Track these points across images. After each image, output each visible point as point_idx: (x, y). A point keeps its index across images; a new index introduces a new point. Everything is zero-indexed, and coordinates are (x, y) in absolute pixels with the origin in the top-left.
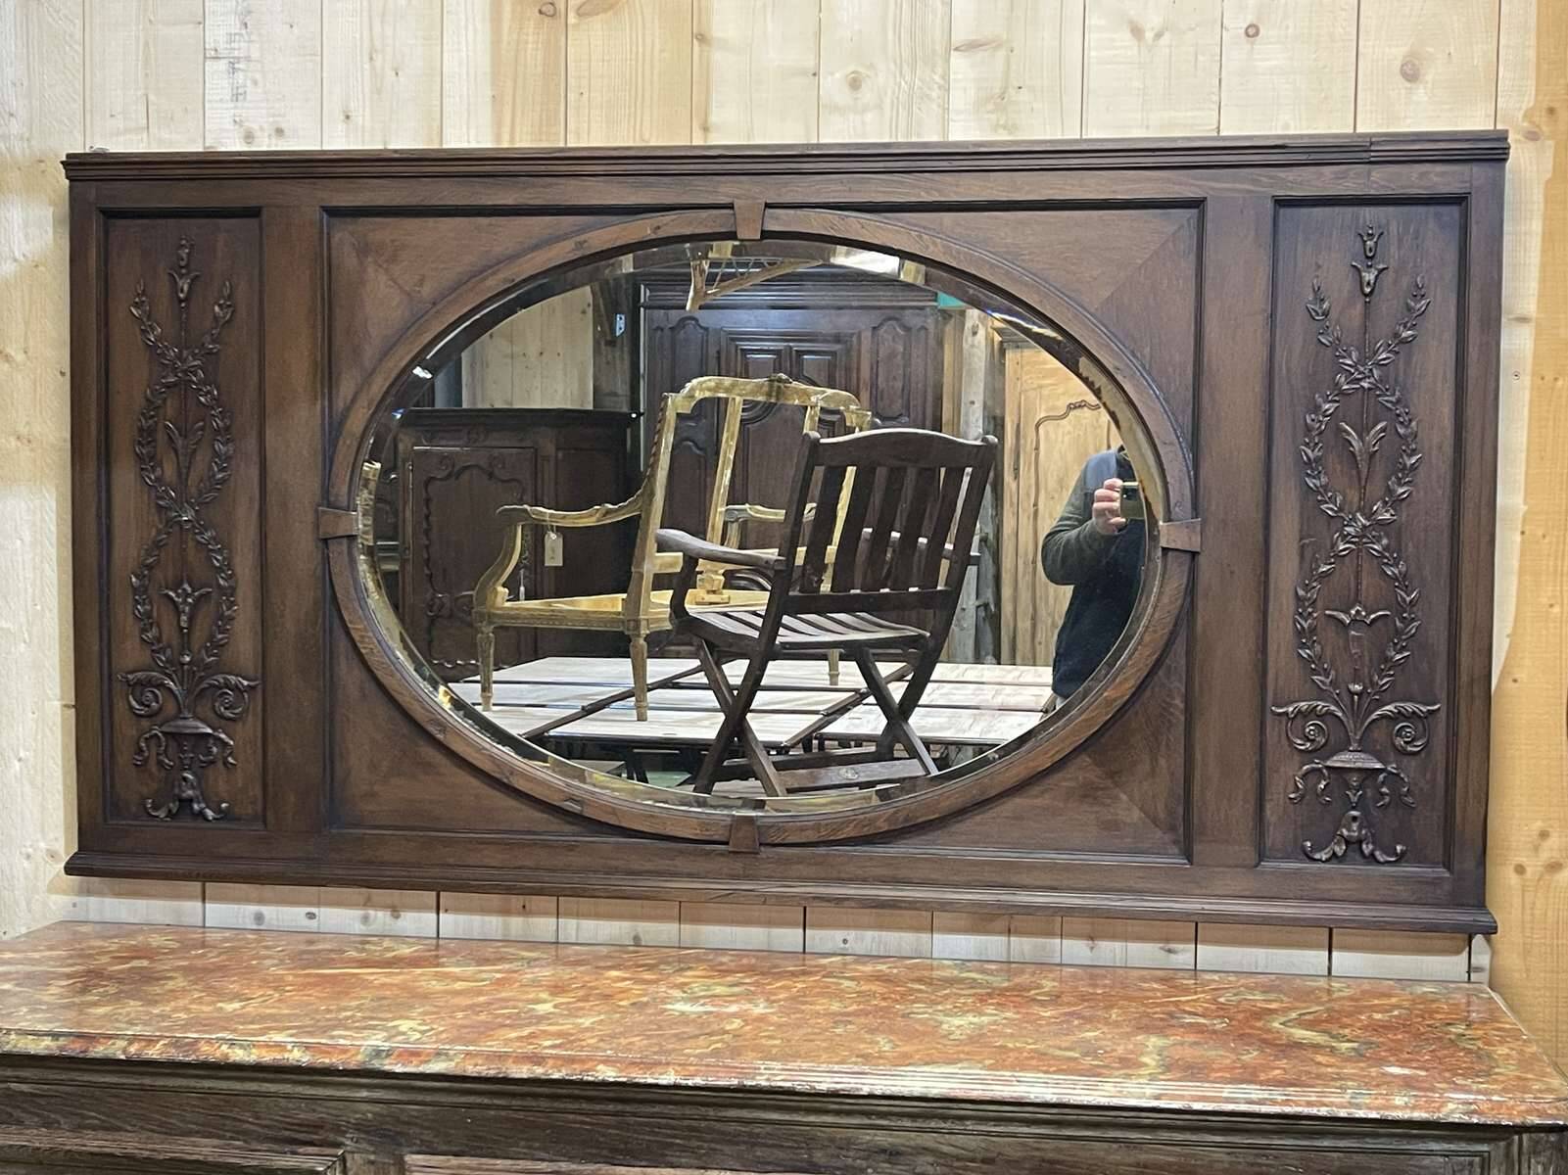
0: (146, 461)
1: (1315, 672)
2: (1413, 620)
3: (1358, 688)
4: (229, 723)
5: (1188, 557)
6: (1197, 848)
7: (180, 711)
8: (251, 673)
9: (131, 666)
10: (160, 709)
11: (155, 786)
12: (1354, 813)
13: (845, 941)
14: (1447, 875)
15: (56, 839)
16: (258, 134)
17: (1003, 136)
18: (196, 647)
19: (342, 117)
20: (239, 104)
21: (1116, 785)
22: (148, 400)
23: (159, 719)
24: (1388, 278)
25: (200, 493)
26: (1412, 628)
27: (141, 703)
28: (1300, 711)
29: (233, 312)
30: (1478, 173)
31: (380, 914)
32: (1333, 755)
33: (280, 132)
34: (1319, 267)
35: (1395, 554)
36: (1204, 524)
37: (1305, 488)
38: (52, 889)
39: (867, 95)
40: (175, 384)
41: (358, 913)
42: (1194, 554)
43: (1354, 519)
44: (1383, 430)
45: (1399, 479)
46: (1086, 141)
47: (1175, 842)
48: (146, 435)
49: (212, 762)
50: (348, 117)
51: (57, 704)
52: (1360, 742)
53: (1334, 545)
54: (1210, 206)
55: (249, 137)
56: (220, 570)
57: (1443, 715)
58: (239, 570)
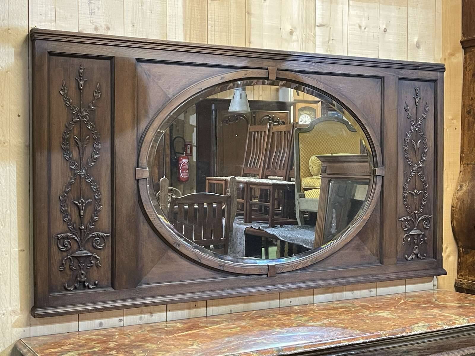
0: (66, 151)
1: (407, 208)
2: (427, 193)
3: (417, 212)
4: (98, 250)
5: (381, 177)
6: (384, 260)
7: (79, 247)
8: (107, 230)
9: (59, 232)
10: (71, 247)
11: (68, 278)
12: (416, 246)
13: (291, 302)
14: (435, 261)
15: (16, 305)
16: (100, 28)
17: (329, 53)
18: (86, 222)
19: (131, 25)
20: (92, 16)
21: (365, 244)
22: (66, 127)
23: (70, 251)
24: (421, 100)
25: (87, 163)
26: (427, 195)
27: (64, 246)
28: (405, 220)
29: (101, 95)
30: (439, 74)
31: (146, 316)
32: (411, 231)
33: (108, 28)
34: (406, 97)
35: (423, 174)
36: (385, 168)
37: (404, 158)
38: (15, 326)
39: (294, 37)
40: (77, 121)
41: (138, 316)
42: (383, 176)
43: (415, 166)
44: (420, 142)
45: (424, 155)
46: (348, 57)
47: (378, 259)
48: (65, 141)
49: (92, 266)
50: (133, 26)
51: (16, 250)
52: (417, 227)
53: (411, 173)
54: (385, 78)
55: (96, 29)
56: (96, 192)
57: (433, 218)
58: (103, 193)
